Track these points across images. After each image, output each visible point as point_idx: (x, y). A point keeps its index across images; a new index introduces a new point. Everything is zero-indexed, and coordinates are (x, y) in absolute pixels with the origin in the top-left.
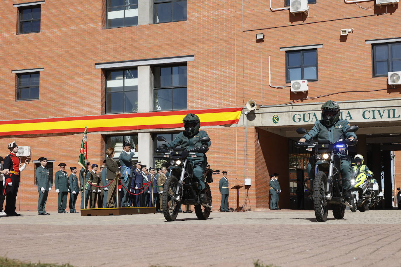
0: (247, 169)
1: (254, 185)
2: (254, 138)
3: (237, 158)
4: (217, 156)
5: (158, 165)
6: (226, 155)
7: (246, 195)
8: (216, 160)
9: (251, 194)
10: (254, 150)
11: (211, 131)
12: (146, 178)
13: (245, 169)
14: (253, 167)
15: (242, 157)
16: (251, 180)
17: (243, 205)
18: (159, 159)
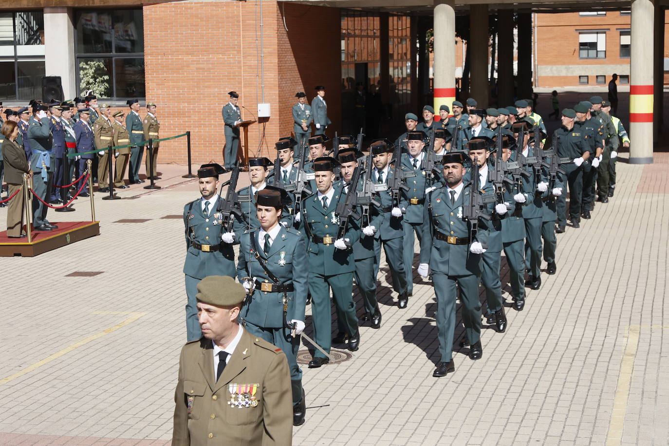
0: (263, 86)
1: (275, 116)
2: (277, 24)
3: (244, 63)
4: (204, 58)
5: (85, 72)
6: (221, 56)
7: (261, 135)
8: (201, 66)
9: (271, 134)
10: (277, 47)
11: (191, 8)
12: (71, 132)
13: (259, 84)
14: (274, 81)
15: (253, 62)
16: (271, 106)
17: (255, 153)
18: (87, 60)
